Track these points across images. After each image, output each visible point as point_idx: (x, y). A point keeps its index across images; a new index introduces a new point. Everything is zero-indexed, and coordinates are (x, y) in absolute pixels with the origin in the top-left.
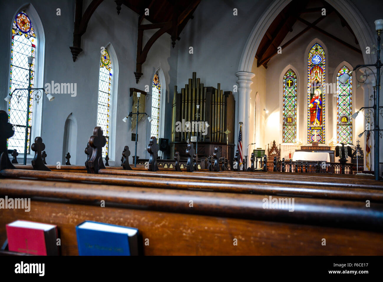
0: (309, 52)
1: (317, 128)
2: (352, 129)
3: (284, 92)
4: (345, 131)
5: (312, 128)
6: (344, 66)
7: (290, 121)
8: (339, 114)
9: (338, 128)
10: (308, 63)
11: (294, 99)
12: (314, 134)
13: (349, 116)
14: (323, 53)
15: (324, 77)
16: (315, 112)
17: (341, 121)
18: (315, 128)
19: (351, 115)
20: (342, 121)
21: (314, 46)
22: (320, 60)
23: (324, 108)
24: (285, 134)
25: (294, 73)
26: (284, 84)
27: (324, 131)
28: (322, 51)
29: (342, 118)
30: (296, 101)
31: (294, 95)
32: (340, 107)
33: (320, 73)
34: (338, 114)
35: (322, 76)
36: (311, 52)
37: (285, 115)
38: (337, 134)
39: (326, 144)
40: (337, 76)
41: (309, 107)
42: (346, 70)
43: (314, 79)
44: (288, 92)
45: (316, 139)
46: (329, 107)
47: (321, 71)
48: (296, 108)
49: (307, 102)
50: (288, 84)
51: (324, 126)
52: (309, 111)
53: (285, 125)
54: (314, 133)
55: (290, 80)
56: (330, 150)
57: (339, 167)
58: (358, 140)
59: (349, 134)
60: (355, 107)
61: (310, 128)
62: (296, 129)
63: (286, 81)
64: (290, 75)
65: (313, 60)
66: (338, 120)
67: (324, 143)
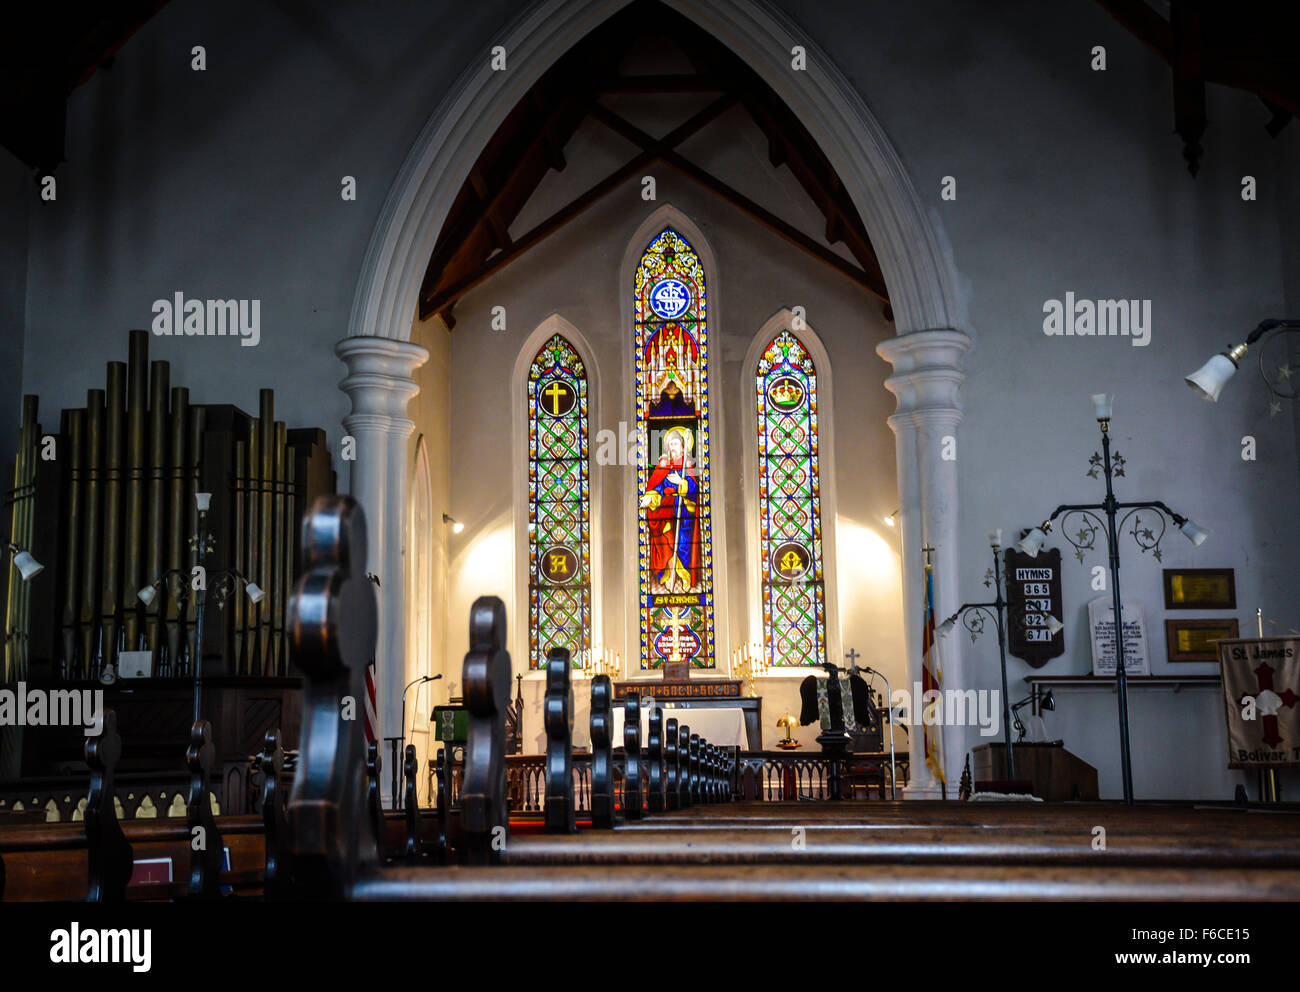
0: (639, 265)
1: (679, 600)
2: (823, 601)
3: (530, 439)
4: (794, 613)
5: (659, 601)
6: (785, 330)
7: (560, 567)
8: (769, 539)
9: (766, 599)
10: (637, 312)
11: (575, 471)
12: (669, 627)
13: (810, 547)
14: (697, 272)
15: (703, 376)
16: (667, 527)
17: (779, 568)
18: (672, 601)
19: (817, 543)
20: (783, 568)
21: (658, 237)
22: (684, 301)
23: (706, 513)
24: (541, 629)
25: (576, 353)
26: (533, 403)
27: (709, 613)
28: (694, 265)
29: (781, 553)
30: (587, 478)
31: (576, 450)
32: (773, 509)
33: (685, 359)
34: (766, 536)
35: (697, 372)
36: (648, 263)
37: (540, 544)
38: (765, 624)
39: (720, 672)
40: (759, 375)
41: (642, 505)
42: (792, 350)
43: (661, 381)
44: (551, 440)
45: (676, 648)
46: (727, 505)
47: (689, 348)
48: (585, 510)
49: (634, 481)
50: (547, 402)
51: (711, 592)
52: (643, 526)
53: (542, 588)
54: (670, 623)
55: (556, 386)
56: (739, 694)
57: (820, 772)
58: (853, 650)
59: (814, 625)
60: (836, 507)
61: (652, 598)
62: (589, 606)
63: (539, 387)
64: (557, 364)
65: (655, 300)
66: (766, 564)
67: (709, 664)
